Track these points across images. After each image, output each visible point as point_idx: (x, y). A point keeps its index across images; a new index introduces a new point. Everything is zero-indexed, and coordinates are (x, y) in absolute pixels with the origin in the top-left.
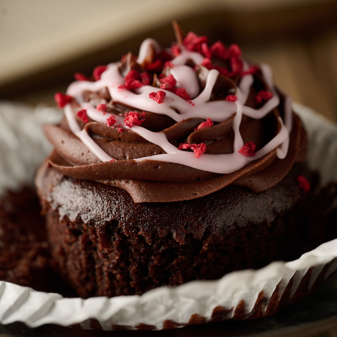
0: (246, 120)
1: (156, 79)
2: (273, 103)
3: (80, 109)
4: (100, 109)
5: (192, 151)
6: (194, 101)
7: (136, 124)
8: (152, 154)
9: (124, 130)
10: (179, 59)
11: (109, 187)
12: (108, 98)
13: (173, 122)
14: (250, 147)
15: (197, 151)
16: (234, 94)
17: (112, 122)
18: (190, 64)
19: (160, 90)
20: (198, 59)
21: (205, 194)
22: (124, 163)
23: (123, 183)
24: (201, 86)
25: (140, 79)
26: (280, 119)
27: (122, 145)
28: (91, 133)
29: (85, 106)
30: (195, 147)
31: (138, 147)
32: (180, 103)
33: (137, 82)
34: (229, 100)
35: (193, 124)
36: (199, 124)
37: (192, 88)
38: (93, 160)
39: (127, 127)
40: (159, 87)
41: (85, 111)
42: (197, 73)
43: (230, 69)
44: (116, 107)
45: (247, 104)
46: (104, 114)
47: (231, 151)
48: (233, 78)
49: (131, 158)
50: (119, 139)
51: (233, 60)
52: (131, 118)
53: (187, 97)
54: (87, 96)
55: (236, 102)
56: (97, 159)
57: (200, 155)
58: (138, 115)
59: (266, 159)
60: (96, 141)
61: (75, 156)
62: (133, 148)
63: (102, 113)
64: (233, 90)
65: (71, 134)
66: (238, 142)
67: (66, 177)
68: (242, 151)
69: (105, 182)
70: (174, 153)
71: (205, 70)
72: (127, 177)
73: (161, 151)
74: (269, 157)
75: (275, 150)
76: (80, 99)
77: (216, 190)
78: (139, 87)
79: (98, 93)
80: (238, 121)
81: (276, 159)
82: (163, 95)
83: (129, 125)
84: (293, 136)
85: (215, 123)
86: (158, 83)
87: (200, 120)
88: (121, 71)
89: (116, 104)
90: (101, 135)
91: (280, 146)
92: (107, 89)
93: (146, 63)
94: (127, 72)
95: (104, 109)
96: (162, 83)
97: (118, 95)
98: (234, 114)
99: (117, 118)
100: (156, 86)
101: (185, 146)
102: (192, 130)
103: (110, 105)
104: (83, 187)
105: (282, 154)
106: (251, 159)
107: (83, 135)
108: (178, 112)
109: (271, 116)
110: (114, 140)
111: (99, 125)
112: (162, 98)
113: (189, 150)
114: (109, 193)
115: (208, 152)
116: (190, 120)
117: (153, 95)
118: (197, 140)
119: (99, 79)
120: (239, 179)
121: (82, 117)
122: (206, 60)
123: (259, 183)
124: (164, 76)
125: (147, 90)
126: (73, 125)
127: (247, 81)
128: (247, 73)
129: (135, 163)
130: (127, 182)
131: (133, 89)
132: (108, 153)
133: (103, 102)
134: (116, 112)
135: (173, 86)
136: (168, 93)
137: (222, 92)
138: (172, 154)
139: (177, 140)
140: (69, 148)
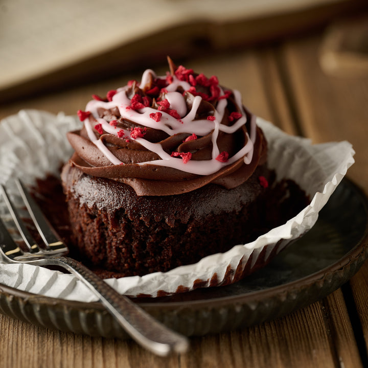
0: (222, 134)
1: (154, 102)
2: (242, 121)
3: (96, 124)
4: (112, 124)
5: (181, 158)
6: (183, 120)
7: (139, 136)
8: (151, 160)
9: (130, 141)
10: (172, 86)
11: (118, 183)
12: (118, 116)
13: (167, 135)
14: (224, 155)
15: (185, 158)
16: (213, 115)
17: (121, 134)
18: (180, 90)
19: (158, 111)
20: (186, 86)
21: (190, 190)
22: (130, 166)
23: (129, 180)
24: (189, 108)
25: (142, 102)
26: (247, 134)
27: (129, 152)
28: (105, 142)
29: (101, 121)
30: (183, 155)
31: (141, 154)
32: (173, 122)
33: (140, 104)
34: (209, 119)
35: (182, 138)
36: (187, 137)
37: (181, 110)
38: (106, 162)
39: (133, 139)
40: (157, 109)
41: (101, 125)
42: (185, 98)
43: (210, 94)
44: (124, 122)
45: (222, 123)
46: (115, 128)
47: (210, 158)
48: (211, 102)
49: (135, 162)
50: (127, 147)
51: (213, 88)
52: (136, 132)
53: (178, 117)
54: (102, 114)
55: (214, 121)
56: (110, 162)
57: (187, 161)
58: (141, 130)
59: (236, 164)
60: (108, 148)
61: (92, 159)
62: (136, 154)
63: (113, 127)
64: (212, 112)
65: (90, 142)
66: (216, 151)
67: (85, 175)
68: (218, 159)
69: (115, 179)
70: (168, 159)
71: (191, 96)
72: (132, 178)
73: (158, 158)
74: (238, 163)
75: (243, 157)
76: (96, 115)
77: (198, 187)
78: (141, 108)
79: (110, 111)
80: (215, 135)
81: (244, 164)
82: (160, 115)
83: (134, 138)
84: (256, 146)
85: (199, 137)
86: (156, 105)
87: (187, 135)
88: (128, 94)
89: (123, 120)
90: (112, 144)
91: (246, 155)
92: (117, 108)
93: (146, 88)
94: (132, 96)
95: (116, 125)
96: (158, 105)
97: (126, 114)
98: (213, 131)
99: (125, 131)
100: (154, 108)
101: (175, 154)
102: (181, 142)
103: (119, 121)
104: (98, 183)
105: (248, 161)
106: (225, 164)
107: (99, 143)
108: (171, 128)
109: (240, 132)
110: (123, 148)
111: (111, 136)
112: (159, 117)
113: (178, 157)
114: (118, 188)
115: (193, 159)
116: (180, 134)
117: (152, 115)
118: (185, 149)
119: (112, 100)
120: (214, 180)
121: (98, 130)
122: (192, 88)
123: (230, 182)
124: (160, 100)
125: (148, 111)
126: (91, 136)
127: (223, 104)
128: (223, 98)
129: (138, 166)
130: (132, 180)
131: (137, 110)
132: (118, 158)
133: (114, 118)
134: (124, 127)
135: (167, 109)
136: (164, 114)
137: (204, 113)
138: (166, 160)
139: (170, 149)
140: (88, 153)
